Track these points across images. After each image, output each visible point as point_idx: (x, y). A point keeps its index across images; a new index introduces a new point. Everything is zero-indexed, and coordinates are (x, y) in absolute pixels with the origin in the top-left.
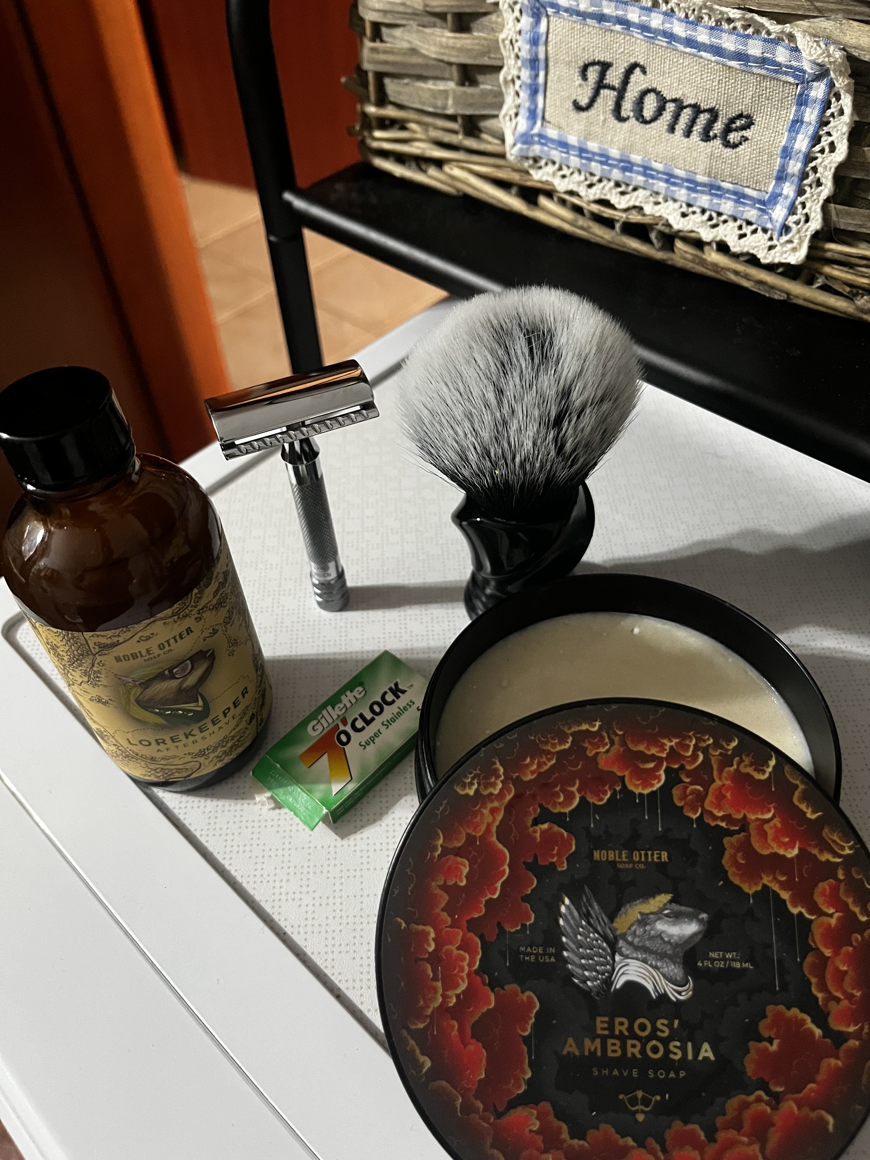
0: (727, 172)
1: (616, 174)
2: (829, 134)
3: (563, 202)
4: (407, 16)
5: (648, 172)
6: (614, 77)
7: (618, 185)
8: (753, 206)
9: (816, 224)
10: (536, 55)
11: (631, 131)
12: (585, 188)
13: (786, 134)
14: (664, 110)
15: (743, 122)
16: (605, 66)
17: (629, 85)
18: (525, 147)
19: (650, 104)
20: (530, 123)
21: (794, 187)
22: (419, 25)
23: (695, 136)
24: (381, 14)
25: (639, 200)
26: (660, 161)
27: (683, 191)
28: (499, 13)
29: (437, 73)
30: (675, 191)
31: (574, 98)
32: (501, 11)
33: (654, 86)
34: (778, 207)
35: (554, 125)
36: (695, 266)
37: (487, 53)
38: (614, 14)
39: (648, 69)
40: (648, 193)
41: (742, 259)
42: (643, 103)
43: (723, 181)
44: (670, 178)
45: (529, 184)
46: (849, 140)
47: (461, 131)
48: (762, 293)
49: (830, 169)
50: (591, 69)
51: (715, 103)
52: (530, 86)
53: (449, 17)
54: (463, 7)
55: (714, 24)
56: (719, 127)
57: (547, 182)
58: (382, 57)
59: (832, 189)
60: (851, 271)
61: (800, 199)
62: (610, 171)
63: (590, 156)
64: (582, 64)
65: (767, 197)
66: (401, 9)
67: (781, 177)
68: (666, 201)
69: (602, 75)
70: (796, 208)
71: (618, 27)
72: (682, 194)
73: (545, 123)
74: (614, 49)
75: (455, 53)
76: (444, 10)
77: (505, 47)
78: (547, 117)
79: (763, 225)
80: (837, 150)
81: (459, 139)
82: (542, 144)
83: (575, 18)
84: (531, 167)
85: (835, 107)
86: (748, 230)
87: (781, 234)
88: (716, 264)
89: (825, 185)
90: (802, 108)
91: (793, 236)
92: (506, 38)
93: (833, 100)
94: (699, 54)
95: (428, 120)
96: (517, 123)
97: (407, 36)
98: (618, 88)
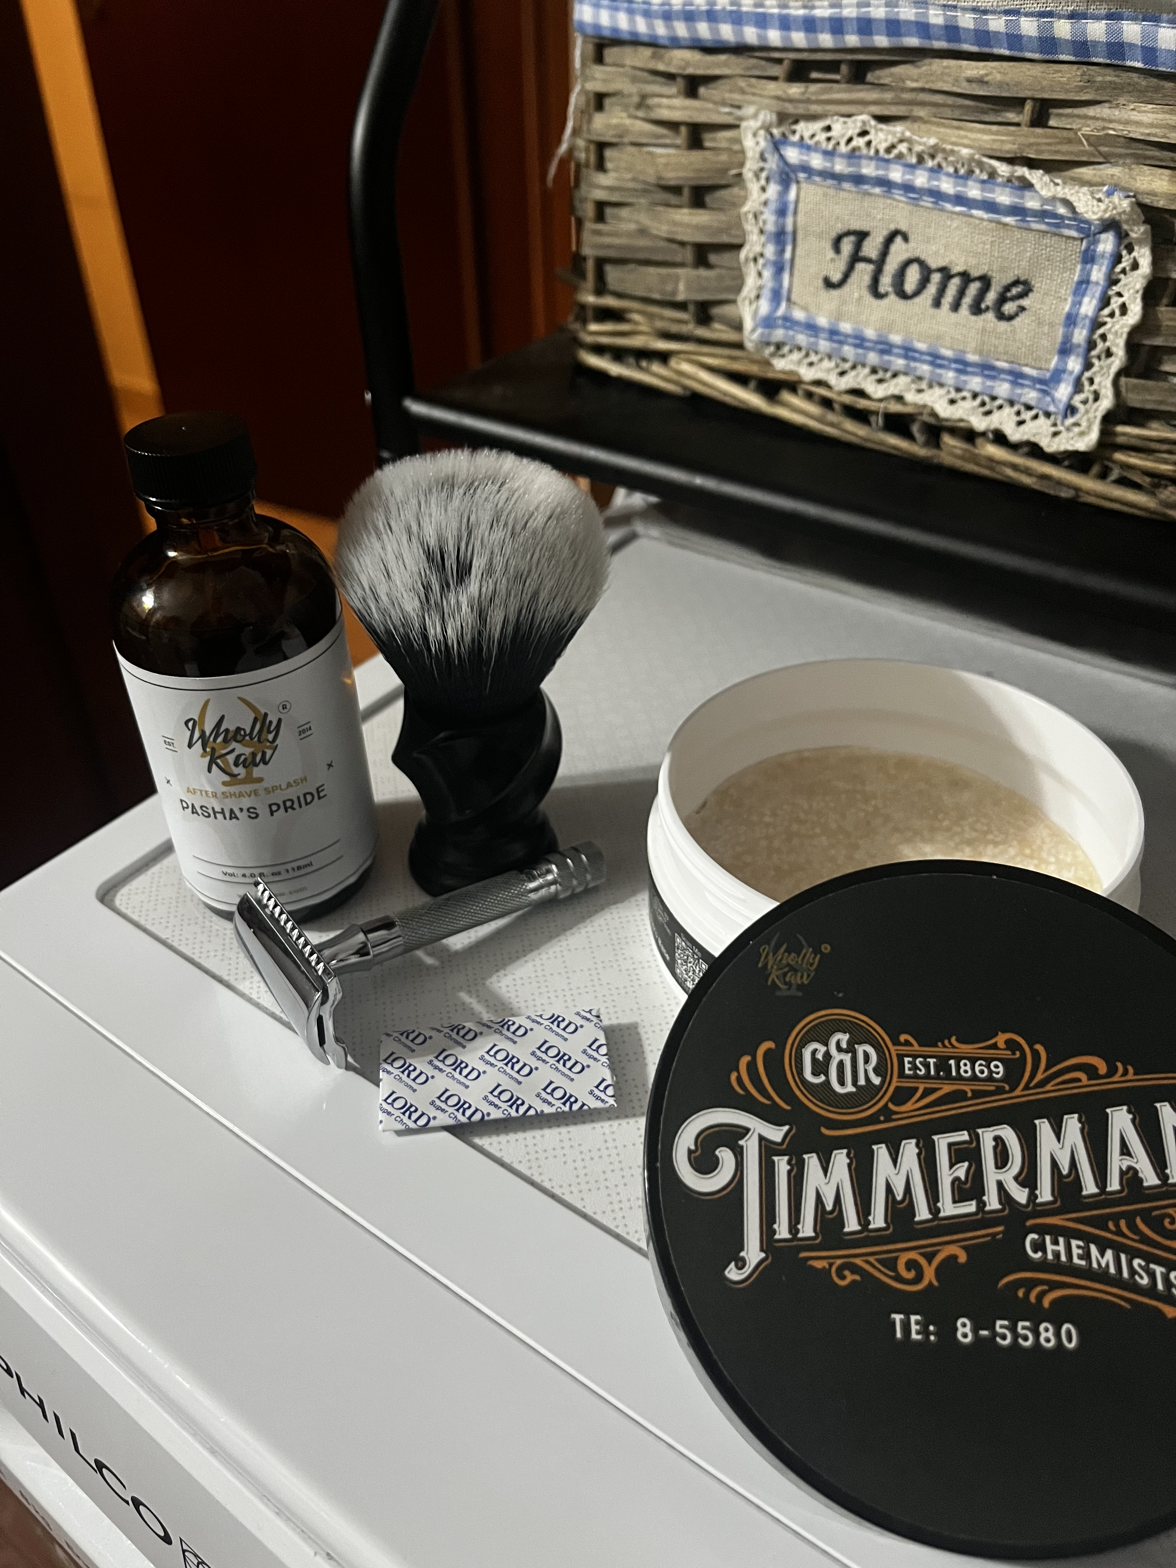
0: (1002, 348)
1: (873, 358)
2: (1120, 295)
3: (810, 396)
4: (639, 194)
5: (910, 354)
6: (871, 249)
7: (874, 371)
8: (1032, 387)
9: (1107, 402)
10: (784, 226)
11: (889, 308)
12: (836, 375)
13: (1070, 299)
14: (929, 281)
15: (1019, 289)
16: (862, 236)
17: (889, 256)
18: (767, 331)
19: (913, 275)
20: (774, 304)
21: (1080, 360)
22: (649, 203)
23: (964, 310)
24: (607, 192)
25: (899, 387)
26: (923, 340)
27: (951, 374)
28: (742, 185)
29: (668, 258)
30: (941, 374)
31: (825, 275)
32: (744, 181)
33: (917, 254)
34: (1062, 386)
35: (801, 307)
36: (966, 463)
37: (727, 230)
38: (874, 175)
39: (911, 237)
40: (909, 379)
41: (1020, 450)
42: (904, 275)
43: (998, 360)
44: (935, 359)
45: (770, 375)
46: (1143, 299)
47: (692, 320)
48: (1046, 490)
49: (1122, 334)
50: (845, 240)
51: (986, 269)
52: (775, 263)
53: (686, 192)
55: (986, 177)
56: (992, 297)
57: (792, 373)
58: (606, 241)
59: (1123, 359)
60: (1151, 458)
61: (1087, 374)
62: (865, 356)
63: (842, 338)
64: (835, 235)
65: (1049, 375)
66: (631, 185)
67: (1065, 350)
68: (930, 386)
69: (858, 246)
70: (1083, 385)
71: (877, 190)
72: (949, 376)
73: (790, 304)
74: (873, 216)
75: (689, 231)
76: (681, 183)
77: (748, 221)
78: (794, 297)
79: (1044, 407)
80: (1129, 312)
81: (690, 328)
82: (786, 328)
83: (830, 182)
84: (773, 355)
85: (1127, 260)
86: (1027, 415)
87: (1065, 416)
88: (991, 459)
89: (1117, 355)
90: (1088, 266)
91: (1081, 419)
92: (749, 212)
93: (1124, 253)
94: (968, 213)
95: (654, 309)
96: (758, 307)
97: (636, 216)
98: (876, 261)
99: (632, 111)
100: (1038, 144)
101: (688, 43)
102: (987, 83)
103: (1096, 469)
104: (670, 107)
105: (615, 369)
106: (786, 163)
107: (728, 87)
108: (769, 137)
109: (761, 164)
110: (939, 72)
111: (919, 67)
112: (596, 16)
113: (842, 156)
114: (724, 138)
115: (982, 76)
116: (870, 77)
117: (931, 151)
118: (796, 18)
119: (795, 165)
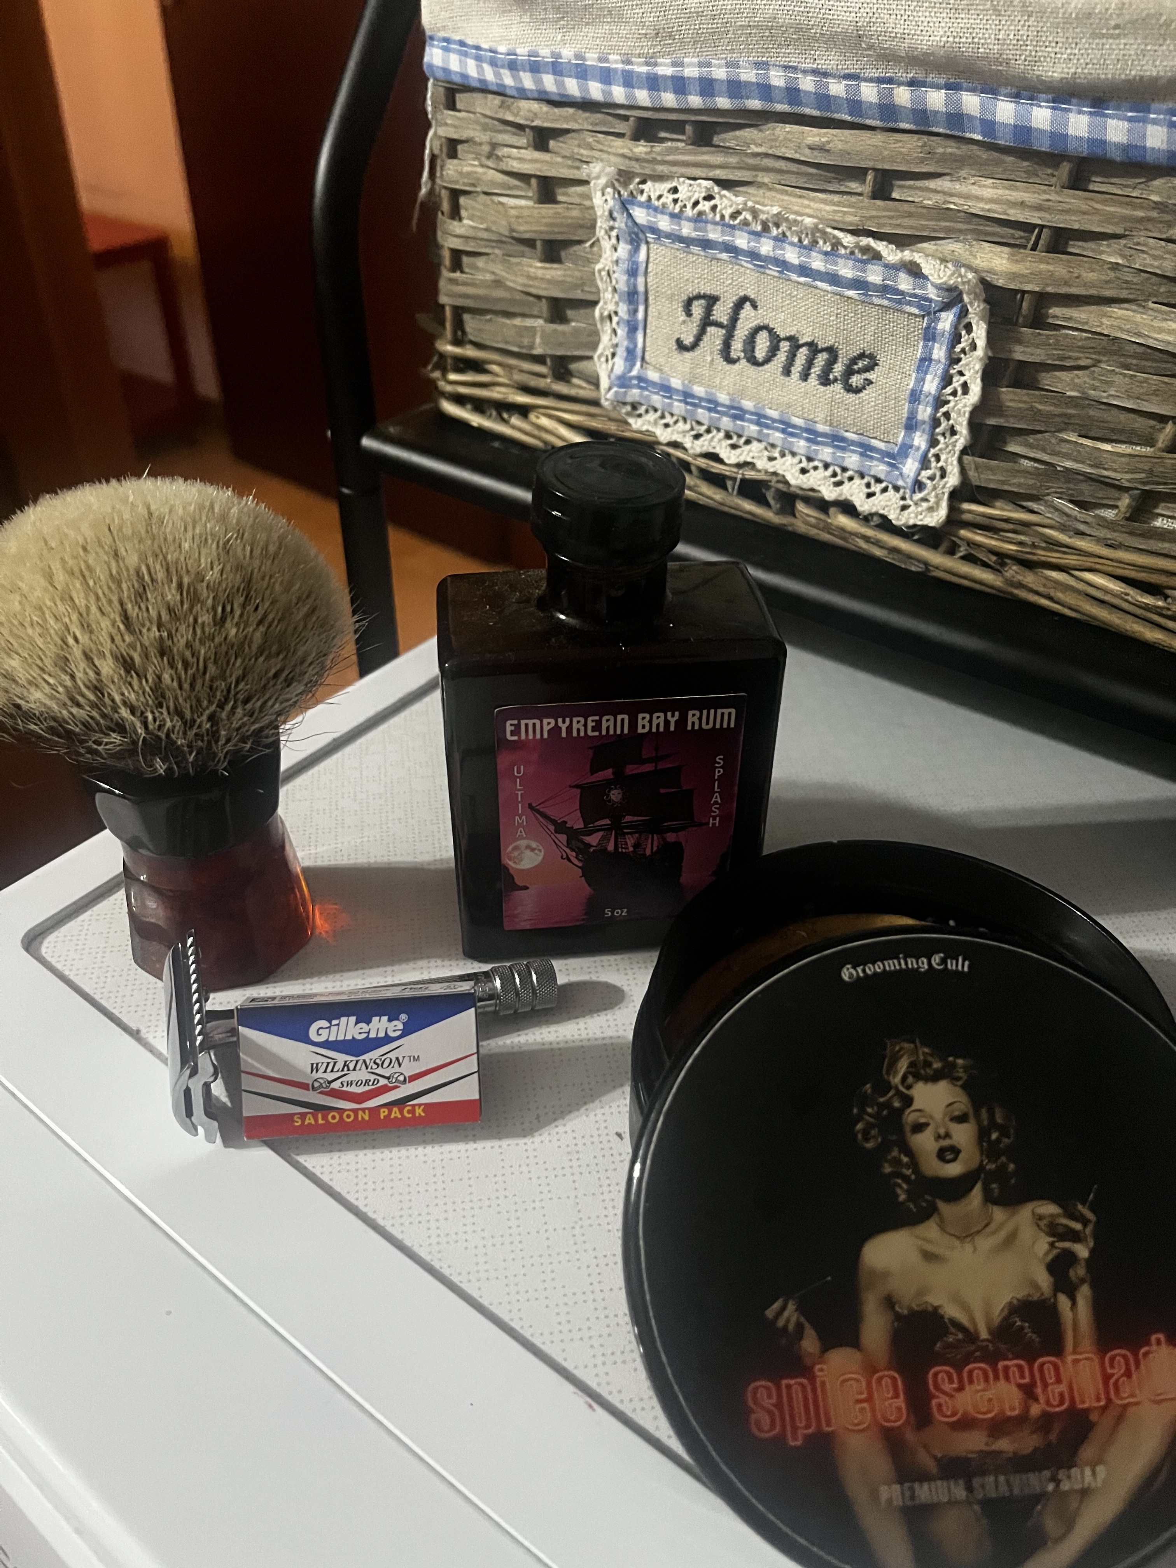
0: (851, 420)
1: (726, 423)
2: (961, 373)
4: (494, 244)
5: (762, 420)
6: (721, 313)
7: (728, 436)
8: (881, 460)
9: (953, 480)
10: (635, 286)
11: (741, 374)
12: (692, 438)
13: (914, 375)
14: (778, 349)
15: (865, 363)
16: (712, 300)
17: (739, 322)
18: (623, 391)
19: (762, 343)
20: (628, 364)
21: (925, 437)
22: (505, 254)
23: (813, 380)
24: (462, 241)
25: (752, 454)
26: (775, 407)
27: (802, 443)
28: (595, 240)
29: (526, 309)
30: (793, 443)
31: (678, 337)
32: (597, 237)
33: (766, 322)
34: (910, 461)
35: (655, 367)
36: (820, 532)
37: (581, 285)
38: (720, 240)
39: (758, 304)
40: (762, 446)
41: (871, 521)
42: (754, 342)
43: (847, 431)
44: (787, 427)
45: (627, 434)
46: (983, 379)
47: (550, 374)
48: (898, 564)
49: (964, 413)
50: (696, 303)
51: (833, 341)
52: (628, 322)
53: (539, 245)
54: (555, 233)
55: (829, 248)
56: (840, 369)
57: (648, 433)
58: (461, 289)
59: (968, 438)
60: (996, 536)
61: (932, 451)
62: (719, 419)
63: (696, 401)
64: (686, 298)
65: (896, 449)
66: (485, 235)
67: (911, 425)
68: (783, 455)
69: (709, 310)
70: (929, 461)
71: (724, 256)
72: (801, 445)
73: (645, 365)
74: (722, 281)
75: (543, 285)
76: (533, 236)
77: (601, 279)
78: (647, 357)
79: (894, 482)
80: (970, 392)
81: (547, 383)
82: (642, 388)
83: (678, 245)
84: (629, 414)
85: (966, 341)
86: (876, 488)
87: (914, 492)
88: (843, 529)
89: (961, 433)
90: (930, 344)
91: (929, 494)
92: (602, 269)
93: (963, 333)
94: (813, 283)
95: (513, 362)
96: (613, 365)
97: (491, 267)
98: (727, 325)
99: (484, 160)
100: (879, 217)
101: (536, 95)
102: (828, 151)
103: (944, 546)
104: (520, 159)
105: (476, 420)
106: (635, 223)
107: (576, 142)
108: (616, 196)
109: (611, 223)
110: (781, 138)
111: (761, 131)
112: (446, 60)
113: (689, 220)
114: (576, 192)
115: (824, 144)
116: (716, 140)
117: (776, 219)
118: (639, 74)
119: (644, 226)
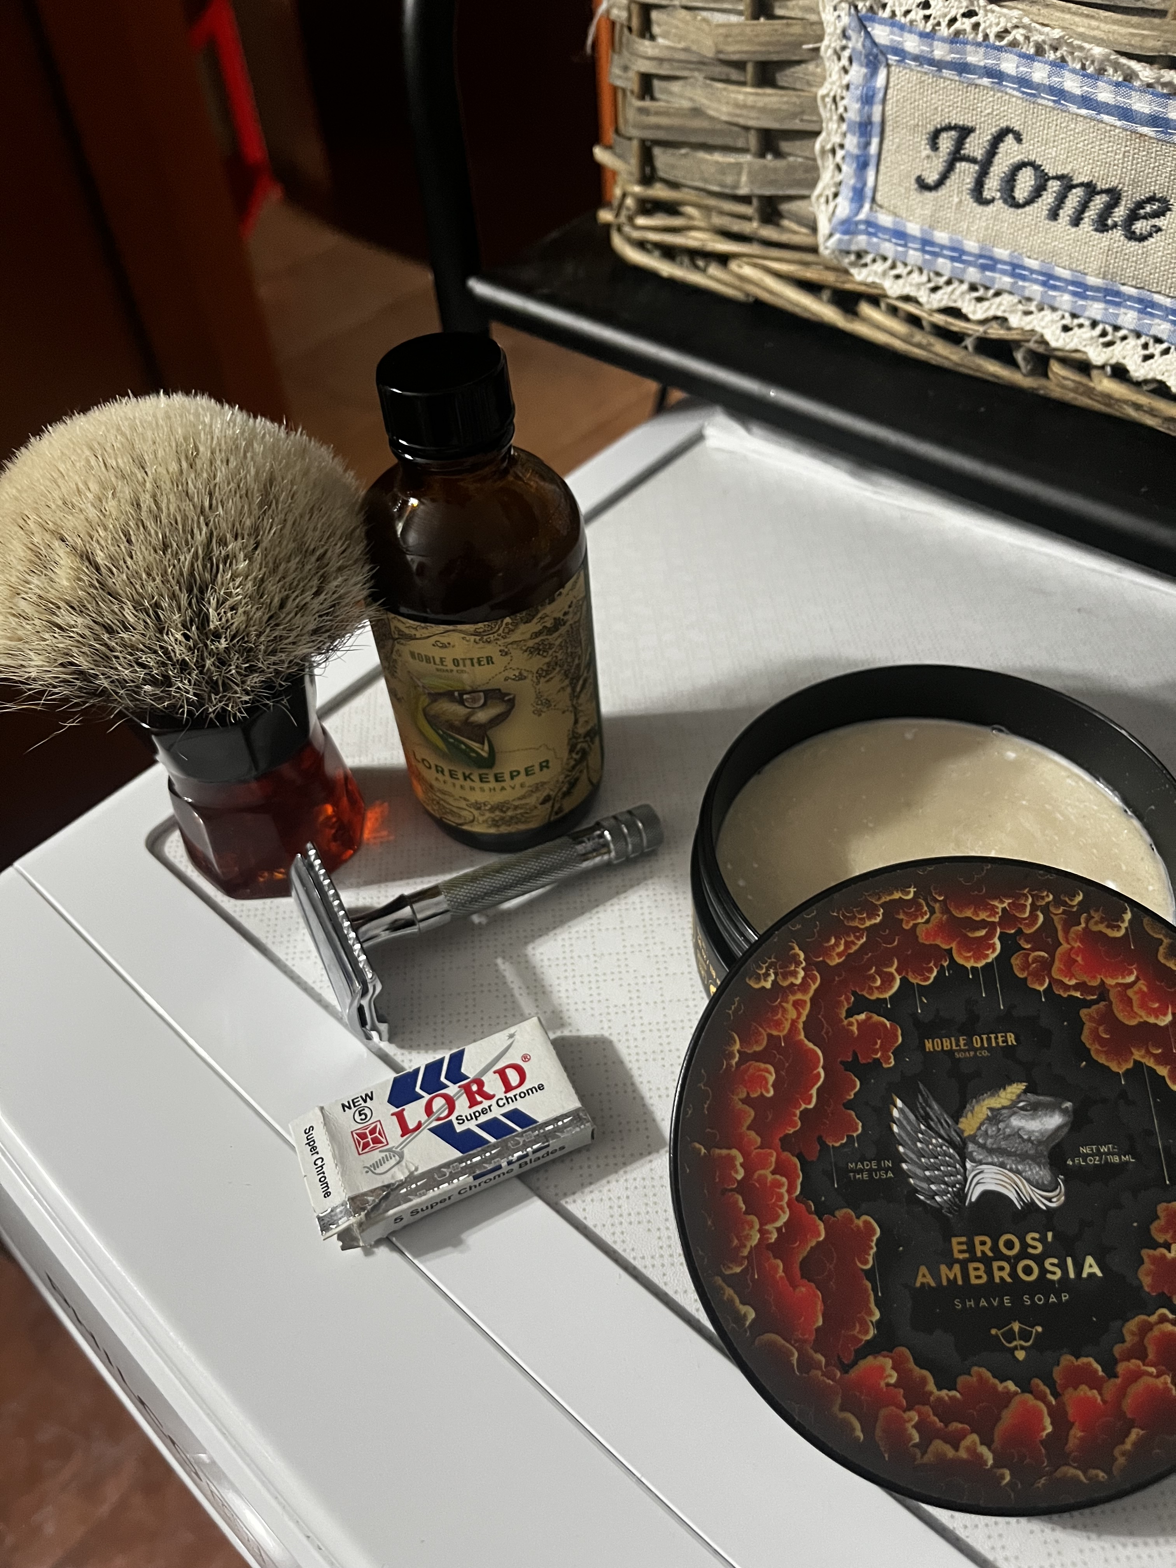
0: (1129, 273)
1: (973, 274)
3: (893, 311)
4: (691, 66)
5: (1018, 271)
6: (975, 147)
7: (973, 288)
8: (1164, 319)
10: (869, 117)
11: (995, 217)
12: (927, 292)
14: (1045, 190)
15: (1155, 207)
16: (965, 132)
17: (997, 157)
18: (846, 237)
19: (1025, 182)
20: (854, 205)
22: (706, 78)
24: (654, 63)
25: (1002, 308)
26: (1035, 256)
27: (1067, 297)
28: (819, 61)
29: (729, 142)
30: (1055, 297)
31: (918, 174)
32: (822, 58)
33: (1032, 158)
35: (887, 209)
36: (1078, 397)
37: (799, 114)
38: (982, 64)
39: (1024, 137)
40: (1015, 299)
41: (1145, 388)
42: (1015, 180)
43: (1123, 284)
44: (1048, 280)
45: (848, 286)
47: (756, 216)
50: (944, 135)
51: (1117, 181)
52: (857, 157)
53: (750, 68)
54: (770, 53)
55: (1120, 79)
56: (1121, 213)
57: (873, 285)
58: (653, 120)
62: (964, 271)
63: (937, 250)
64: (932, 129)
66: (682, 56)
68: (1041, 309)
69: (960, 143)
71: (986, 81)
72: (1065, 300)
73: (875, 207)
74: (979, 109)
75: (753, 114)
76: (744, 57)
77: (825, 106)
78: (879, 197)
81: (753, 227)
82: (870, 234)
83: (926, 68)
84: (853, 264)
86: (1156, 349)
88: (1108, 396)
92: (827, 95)
94: (1099, 117)
95: (712, 202)
96: (836, 206)
97: (689, 92)
98: (981, 160)
105: (666, 269)
106: (874, 43)
108: (852, 11)
109: (844, 42)
113: (943, 40)
114: (797, 5)
117: (1054, 43)
119: (887, 46)
